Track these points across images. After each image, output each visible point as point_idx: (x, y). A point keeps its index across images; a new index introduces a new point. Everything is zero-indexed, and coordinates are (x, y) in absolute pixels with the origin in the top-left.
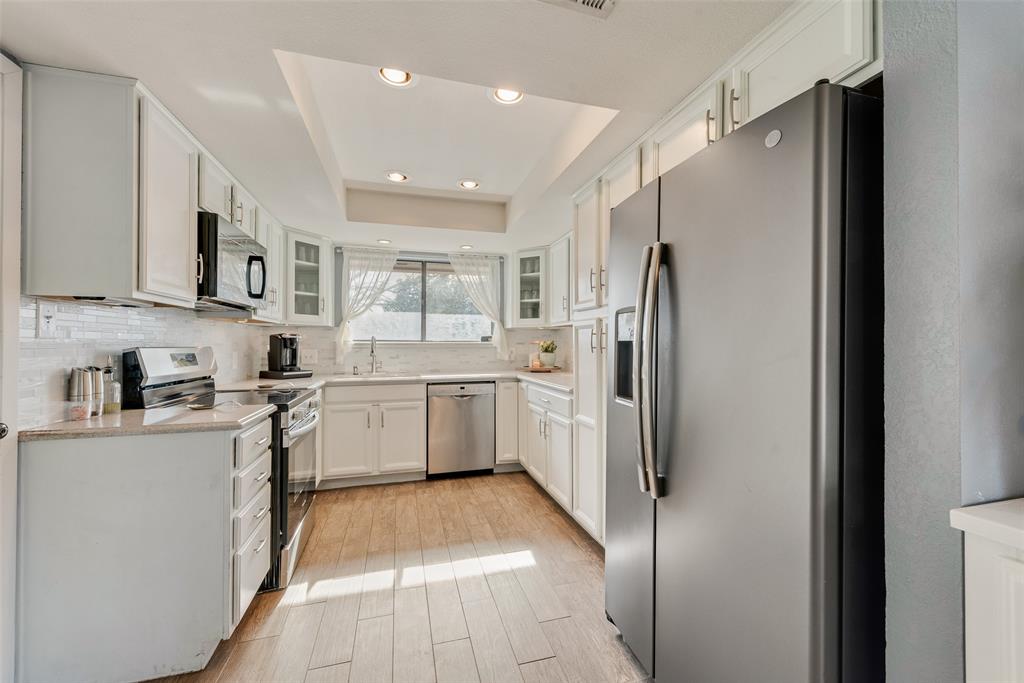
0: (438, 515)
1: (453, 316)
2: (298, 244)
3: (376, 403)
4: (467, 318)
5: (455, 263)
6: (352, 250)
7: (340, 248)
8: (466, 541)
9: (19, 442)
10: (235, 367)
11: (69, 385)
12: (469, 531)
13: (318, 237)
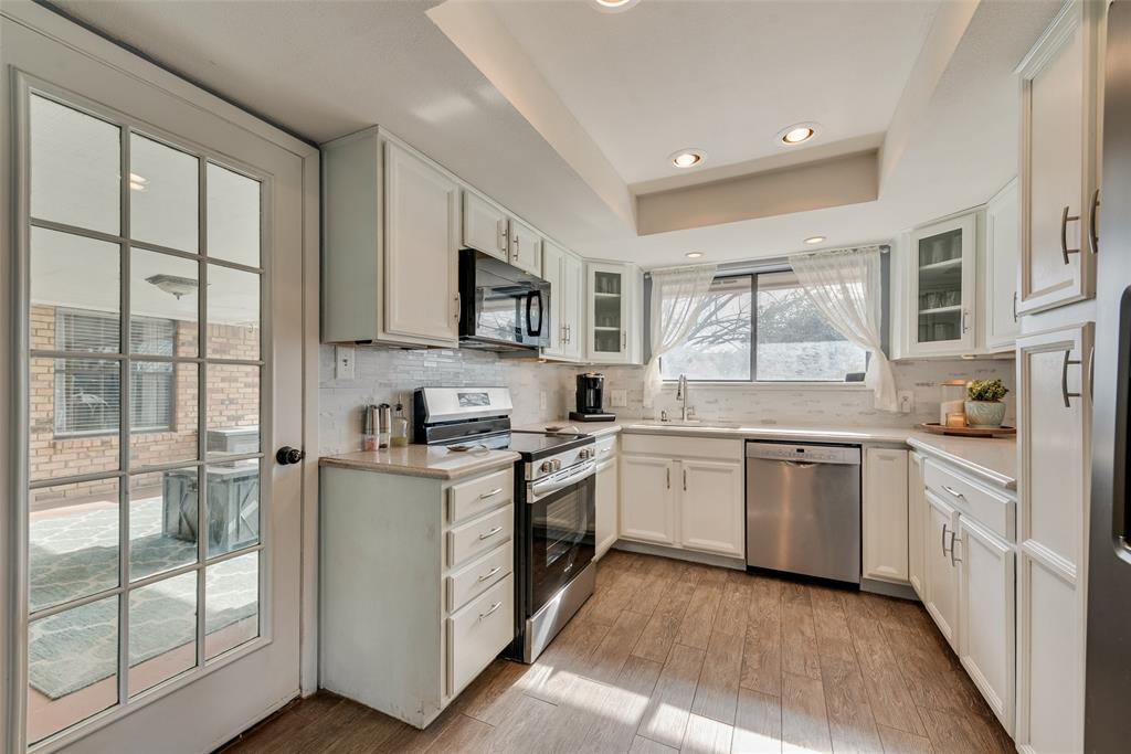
0: (742, 634)
1: (799, 346)
2: (599, 275)
3: (677, 458)
4: (823, 346)
5: (801, 270)
6: (662, 274)
7: (648, 273)
8: (771, 698)
9: (319, 467)
10: (544, 407)
11: (364, 419)
12: (782, 682)
13: (621, 264)
